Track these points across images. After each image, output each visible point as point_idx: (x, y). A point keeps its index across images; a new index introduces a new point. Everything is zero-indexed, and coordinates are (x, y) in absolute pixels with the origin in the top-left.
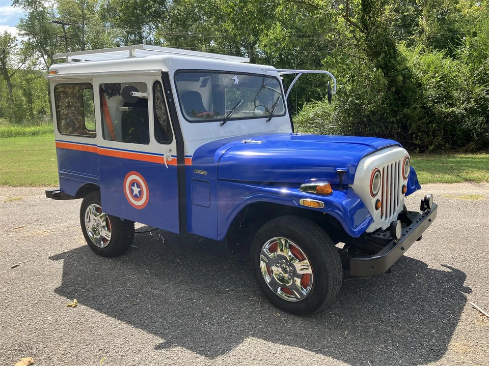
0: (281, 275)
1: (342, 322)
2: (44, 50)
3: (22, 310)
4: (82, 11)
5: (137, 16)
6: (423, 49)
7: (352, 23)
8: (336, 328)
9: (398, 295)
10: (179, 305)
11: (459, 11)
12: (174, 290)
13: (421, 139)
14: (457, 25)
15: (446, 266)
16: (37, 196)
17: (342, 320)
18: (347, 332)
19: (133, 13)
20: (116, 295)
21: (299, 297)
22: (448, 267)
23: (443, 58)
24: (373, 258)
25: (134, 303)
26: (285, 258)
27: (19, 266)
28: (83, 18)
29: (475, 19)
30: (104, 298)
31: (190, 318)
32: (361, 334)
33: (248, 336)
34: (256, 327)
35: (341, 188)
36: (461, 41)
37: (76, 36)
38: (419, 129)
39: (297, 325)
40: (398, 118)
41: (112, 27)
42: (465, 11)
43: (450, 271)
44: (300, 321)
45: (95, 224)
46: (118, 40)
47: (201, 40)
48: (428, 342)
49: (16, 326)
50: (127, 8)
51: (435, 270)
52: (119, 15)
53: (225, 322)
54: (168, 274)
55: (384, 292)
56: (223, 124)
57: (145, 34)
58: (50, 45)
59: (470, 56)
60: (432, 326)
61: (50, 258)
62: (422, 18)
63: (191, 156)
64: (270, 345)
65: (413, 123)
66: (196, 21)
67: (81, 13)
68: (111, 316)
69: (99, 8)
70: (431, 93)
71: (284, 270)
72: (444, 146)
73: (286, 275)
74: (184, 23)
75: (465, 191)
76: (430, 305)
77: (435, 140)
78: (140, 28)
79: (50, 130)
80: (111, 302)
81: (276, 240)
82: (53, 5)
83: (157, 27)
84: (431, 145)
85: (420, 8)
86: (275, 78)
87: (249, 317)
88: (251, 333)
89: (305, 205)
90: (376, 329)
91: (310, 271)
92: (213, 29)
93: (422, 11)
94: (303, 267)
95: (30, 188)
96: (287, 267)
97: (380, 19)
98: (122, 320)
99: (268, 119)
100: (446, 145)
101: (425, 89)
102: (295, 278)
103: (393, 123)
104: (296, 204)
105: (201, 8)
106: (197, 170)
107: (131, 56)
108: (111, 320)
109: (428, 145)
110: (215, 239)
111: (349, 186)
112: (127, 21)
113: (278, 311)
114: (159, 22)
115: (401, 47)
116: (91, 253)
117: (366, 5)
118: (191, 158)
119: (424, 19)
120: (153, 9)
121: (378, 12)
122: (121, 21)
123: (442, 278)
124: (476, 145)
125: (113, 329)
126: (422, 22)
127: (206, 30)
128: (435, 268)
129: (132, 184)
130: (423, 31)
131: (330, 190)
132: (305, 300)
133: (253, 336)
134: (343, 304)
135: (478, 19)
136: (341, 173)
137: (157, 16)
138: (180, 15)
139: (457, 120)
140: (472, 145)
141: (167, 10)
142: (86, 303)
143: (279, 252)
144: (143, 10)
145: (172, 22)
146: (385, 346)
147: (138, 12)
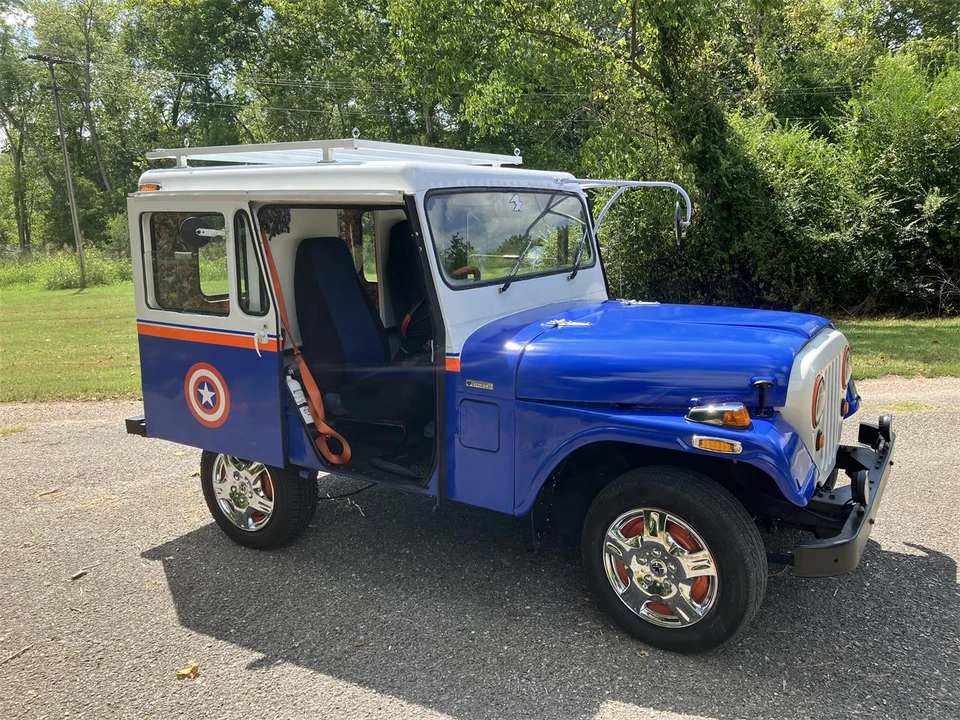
0: (649, 579)
1: (768, 663)
2: (7, 112)
3: (135, 667)
4: (86, 35)
5: (202, 48)
6: (772, 121)
7: (643, 73)
8: (762, 674)
9: (849, 605)
10: (447, 642)
11: (821, 46)
12: (424, 613)
13: (778, 293)
14: (816, 73)
15: (913, 545)
16: (55, 423)
17: (767, 658)
18: (784, 682)
19: (192, 41)
20: (312, 628)
21: (688, 619)
22: (918, 547)
23: (811, 138)
24: (836, 543)
25: (356, 643)
26: (659, 547)
27: (85, 574)
28: (87, 49)
29: (850, 60)
30: (292, 635)
31: (479, 669)
32: (812, 686)
33: (604, 700)
34: (612, 680)
35: (762, 415)
36: (844, 108)
37: (74, 83)
38: (772, 274)
39: (689, 672)
40: (732, 252)
41: (149, 67)
42: (831, 46)
43: (924, 554)
44: (690, 664)
45: (237, 484)
46: (160, 93)
47: (330, 95)
48: (935, 692)
49: (136, 703)
50: (180, 30)
51: (896, 554)
52: (161, 43)
53: (551, 673)
54: (399, 580)
55: (821, 600)
56: (504, 289)
57: (215, 83)
58: (19, 104)
59: (860, 136)
60: (931, 663)
61: (143, 555)
62: (753, 59)
63: (457, 355)
64: (652, 714)
65: (760, 263)
66: (320, 57)
67: (82, 37)
68: (320, 671)
69: (118, 29)
70: (793, 204)
71: (657, 569)
72: (820, 303)
73: (661, 580)
74: (297, 62)
75: (892, 396)
76: (913, 623)
77: (803, 293)
78: (206, 72)
79: (22, 275)
80: (309, 642)
81: (640, 514)
82: (25, 22)
83: (239, 68)
84: (796, 304)
85: (749, 40)
86: (575, 195)
87: (591, 661)
88: (607, 692)
89: (702, 447)
90: (835, 674)
91: (712, 571)
92: (354, 74)
93: (752, 45)
94: (699, 564)
95: (33, 405)
96: (663, 564)
97: (696, 65)
98: (348, 678)
99: (569, 274)
100: (822, 301)
101: (781, 198)
102: (681, 585)
103: (723, 261)
104: (686, 447)
105: (330, 33)
106: (473, 382)
107: (326, 160)
108: (325, 681)
109: (789, 302)
110: (509, 511)
111: (775, 409)
112: (180, 56)
113: (642, 646)
114: (244, 58)
115: (734, 120)
116: (226, 541)
117: (667, 39)
118: (459, 357)
119: (757, 61)
120: (233, 33)
121: (690, 52)
122: (167, 55)
123: (915, 570)
124: (877, 302)
125: (338, 698)
126: (754, 66)
127: (341, 75)
128: (896, 551)
129: (201, 384)
130: (756, 82)
131: (748, 420)
132: (702, 625)
133: (614, 699)
134: (756, 628)
135: (855, 60)
136: (765, 387)
137: (240, 47)
138: (287, 44)
139: (840, 255)
140: (870, 302)
141: (261, 35)
142: (260, 647)
143: (647, 537)
144: (213, 35)
145: (273, 60)
146: (864, 706)
147: (202, 37)
